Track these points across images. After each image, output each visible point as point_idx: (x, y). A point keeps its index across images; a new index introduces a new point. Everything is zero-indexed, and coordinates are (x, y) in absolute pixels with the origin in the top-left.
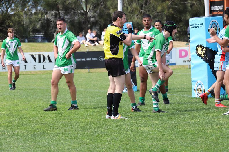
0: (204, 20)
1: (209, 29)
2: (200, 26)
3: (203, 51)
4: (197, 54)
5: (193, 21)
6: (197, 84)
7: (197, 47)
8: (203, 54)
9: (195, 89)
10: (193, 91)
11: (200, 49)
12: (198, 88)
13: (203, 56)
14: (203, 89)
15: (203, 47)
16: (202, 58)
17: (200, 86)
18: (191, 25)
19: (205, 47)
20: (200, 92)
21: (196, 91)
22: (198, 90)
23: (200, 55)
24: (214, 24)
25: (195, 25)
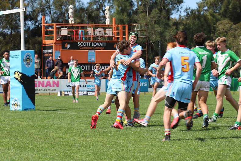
0: (21, 53)
1: (24, 60)
2: (17, 56)
3: (19, 76)
4: (15, 78)
5: (12, 53)
6: (14, 100)
7: (15, 72)
8: (19, 78)
9: (13, 104)
10: (11, 105)
11: (17, 74)
12: (15, 103)
13: (19, 79)
14: (18, 104)
15: (19, 72)
16: (18, 80)
17: (16, 102)
18: (11, 56)
19: (20, 73)
20: (16, 106)
21: (13, 106)
22: (14, 105)
23: (17, 79)
24: (28, 56)
25: (14, 56)
